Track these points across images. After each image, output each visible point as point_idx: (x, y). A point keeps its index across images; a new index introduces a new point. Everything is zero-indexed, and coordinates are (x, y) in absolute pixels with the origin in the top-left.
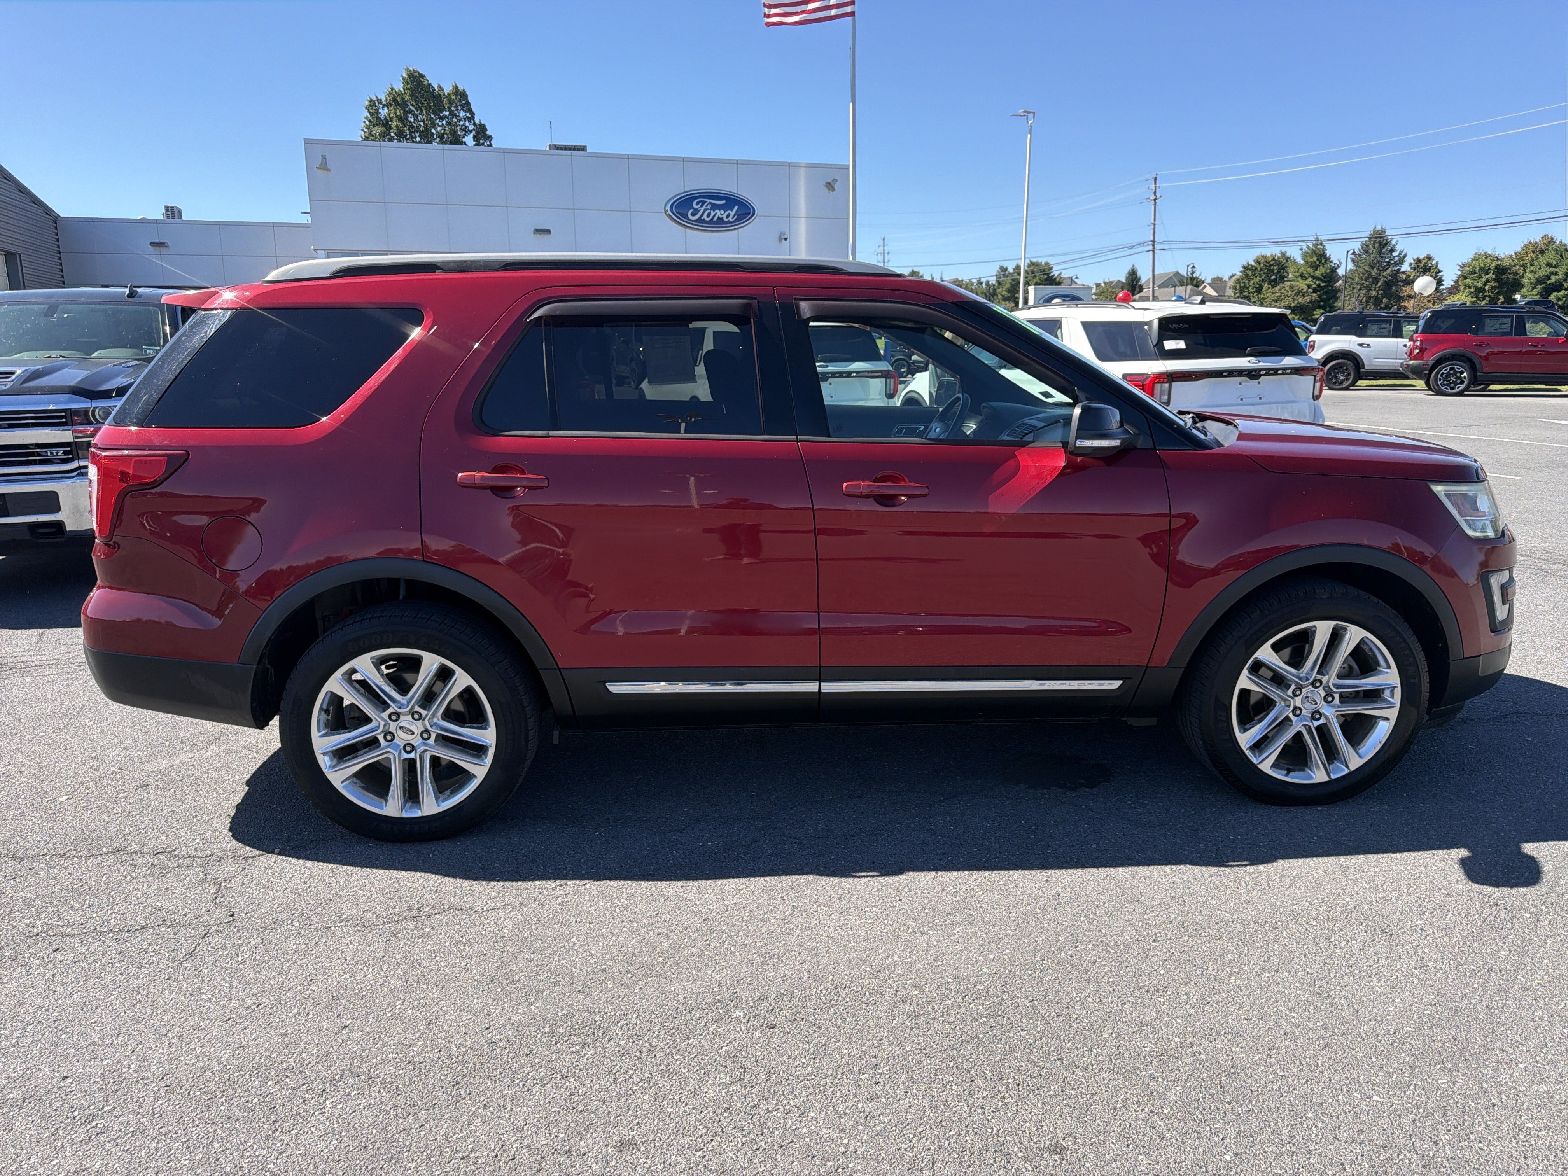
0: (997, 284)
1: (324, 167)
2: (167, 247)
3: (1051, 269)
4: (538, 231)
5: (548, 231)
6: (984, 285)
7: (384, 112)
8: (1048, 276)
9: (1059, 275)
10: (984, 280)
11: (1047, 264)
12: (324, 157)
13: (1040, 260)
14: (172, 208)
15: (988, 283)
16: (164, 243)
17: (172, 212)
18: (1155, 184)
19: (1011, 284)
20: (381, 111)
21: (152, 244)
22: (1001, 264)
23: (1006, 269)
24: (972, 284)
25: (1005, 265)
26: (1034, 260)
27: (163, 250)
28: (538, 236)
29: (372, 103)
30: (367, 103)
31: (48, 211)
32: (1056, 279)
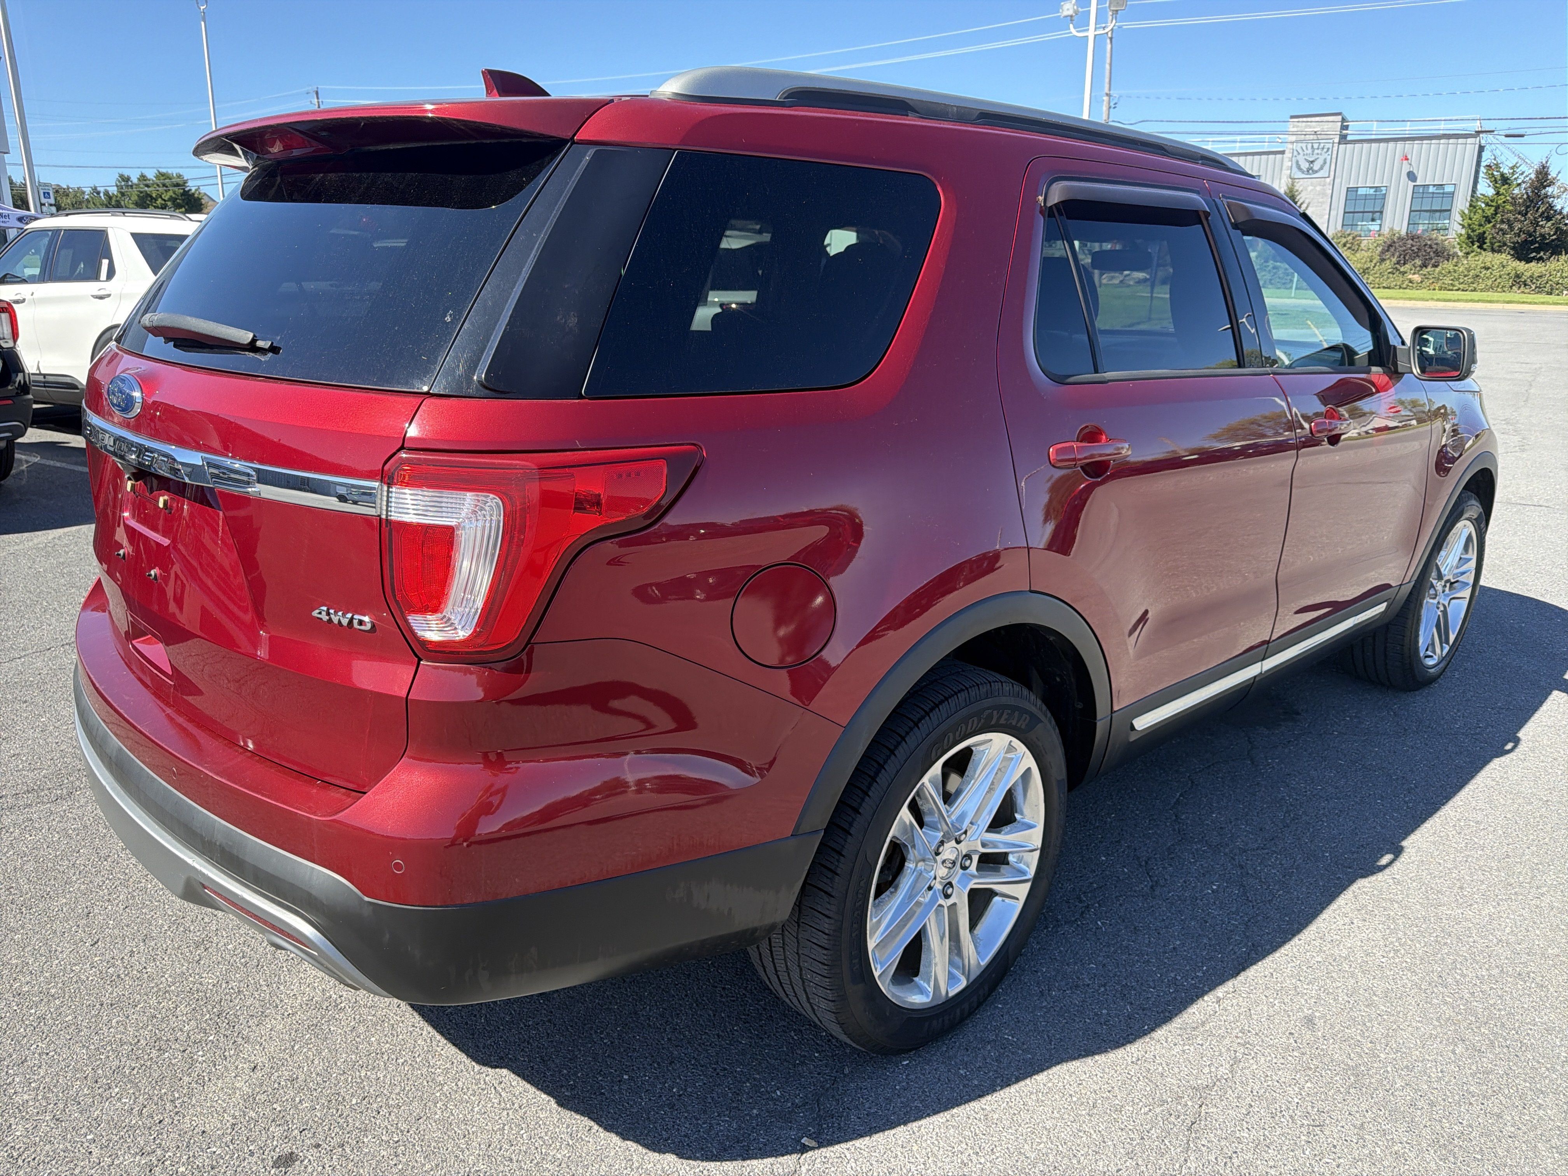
0: (119, 195)
3: (185, 182)
6: (102, 195)
8: (184, 191)
9: (196, 190)
10: (102, 190)
11: (179, 176)
13: (170, 171)
15: (106, 193)
18: (318, 98)
19: (138, 196)
22: (121, 171)
23: (127, 179)
24: (83, 193)
25: (126, 173)
26: (163, 171)
32: (193, 194)
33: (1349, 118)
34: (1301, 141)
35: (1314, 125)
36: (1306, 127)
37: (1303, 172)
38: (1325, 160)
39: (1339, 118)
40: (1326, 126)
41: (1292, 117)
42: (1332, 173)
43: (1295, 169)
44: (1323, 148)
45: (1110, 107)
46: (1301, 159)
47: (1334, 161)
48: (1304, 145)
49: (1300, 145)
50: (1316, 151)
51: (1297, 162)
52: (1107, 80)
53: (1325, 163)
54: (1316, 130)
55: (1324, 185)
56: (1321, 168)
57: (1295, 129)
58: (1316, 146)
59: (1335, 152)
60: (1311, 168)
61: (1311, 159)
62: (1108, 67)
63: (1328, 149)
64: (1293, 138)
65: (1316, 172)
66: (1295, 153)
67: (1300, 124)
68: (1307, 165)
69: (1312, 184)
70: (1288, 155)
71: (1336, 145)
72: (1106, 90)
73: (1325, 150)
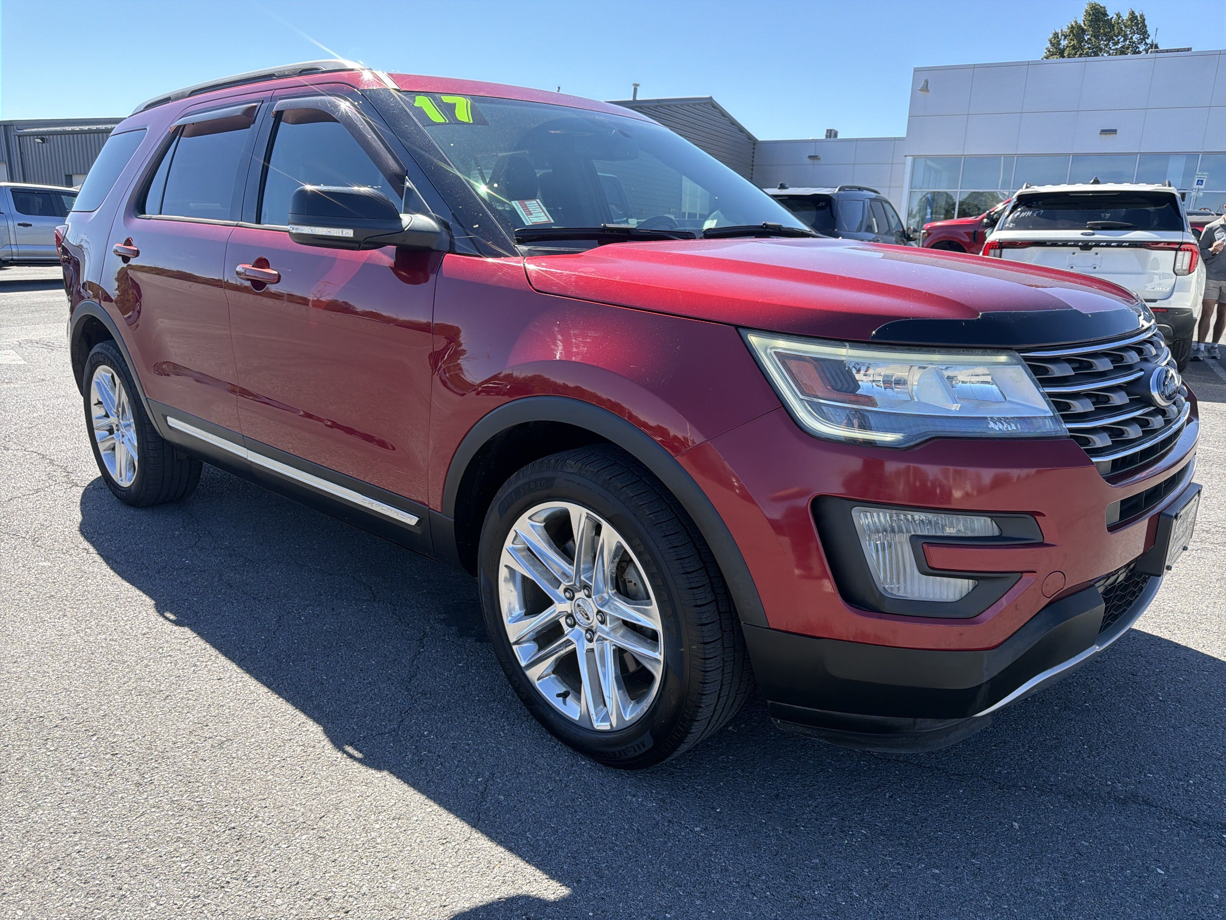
1: (925, 88)
2: (819, 159)
4: (1104, 132)
5: (1114, 131)
7: (1064, 43)
12: (927, 82)
14: (831, 130)
16: (816, 157)
17: (831, 134)
20: (1061, 42)
21: (810, 157)
27: (816, 162)
28: (1104, 136)
29: (1056, 35)
30: (1051, 36)
31: (750, 137)
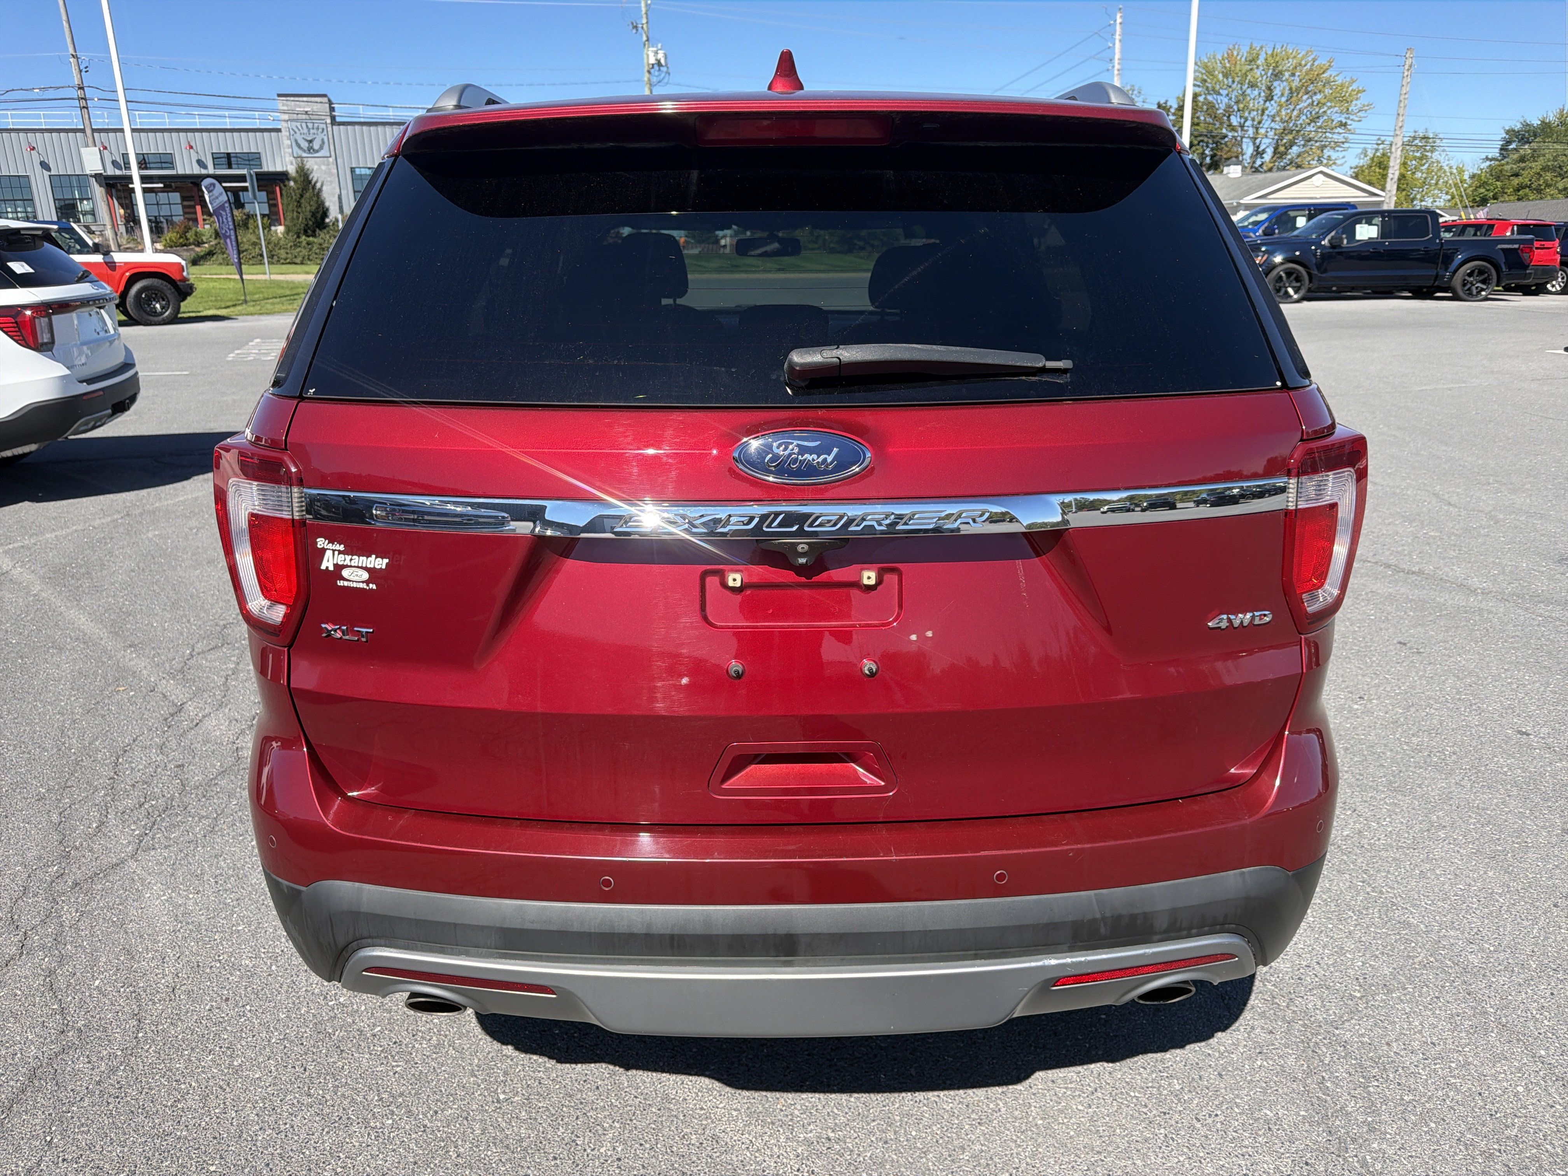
33: (334, 101)
34: (297, 120)
35: (303, 106)
36: (296, 106)
37: (304, 151)
38: (323, 140)
39: (325, 100)
40: (316, 107)
41: (279, 95)
42: (333, 153)
43: (296, 149)
44: (318, 129)
45: (81, 71)
46: (298, 137)
47: (331, 141)
48: (298, 124)
49: (294, 124)
50: (312, 131)
51: (296, 141)
52: (69, 40)
53: (323, 142)
54: (306, 109)
55: (328, 165)
56: (321, 148)
57: (285, 108)
58: (310, 125)
59: (330, 133)
60: (312, 148)
61: (309, 139)
62: (65, 24)
63: (323, 130)
64: (286, 117)
65: (317, 151)
66: (292, 132)
67: (289, 103)
68: (307, 144)
69: (316, 163)
70: (285, 133)
71: (329, 126)
72: (71, 51)
73: (320, 130)
